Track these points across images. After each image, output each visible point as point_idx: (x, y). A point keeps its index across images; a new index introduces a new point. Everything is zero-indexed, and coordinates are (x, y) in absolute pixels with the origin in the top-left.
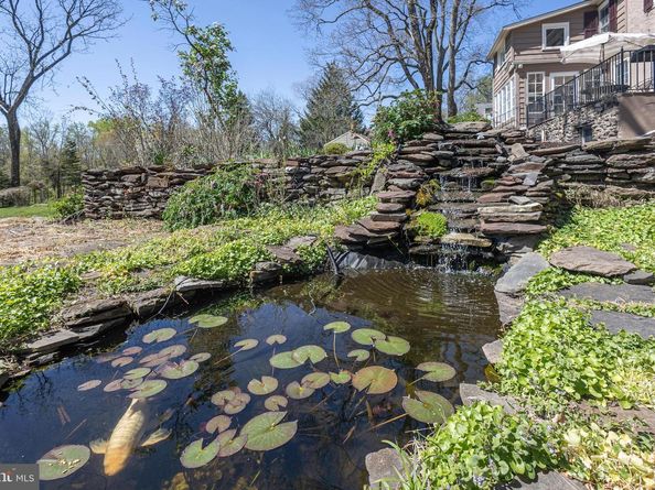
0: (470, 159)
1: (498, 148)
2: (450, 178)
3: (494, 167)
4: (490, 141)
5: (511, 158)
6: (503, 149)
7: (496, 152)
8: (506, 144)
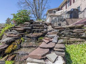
0: (36, 30)
1: (45, 27)
2: (28, 37)
3: (43, 33)
4: (43, 25)
5: (48, 30)
6: (46, 27)
7: (44, 28)
8: (47, 26)
